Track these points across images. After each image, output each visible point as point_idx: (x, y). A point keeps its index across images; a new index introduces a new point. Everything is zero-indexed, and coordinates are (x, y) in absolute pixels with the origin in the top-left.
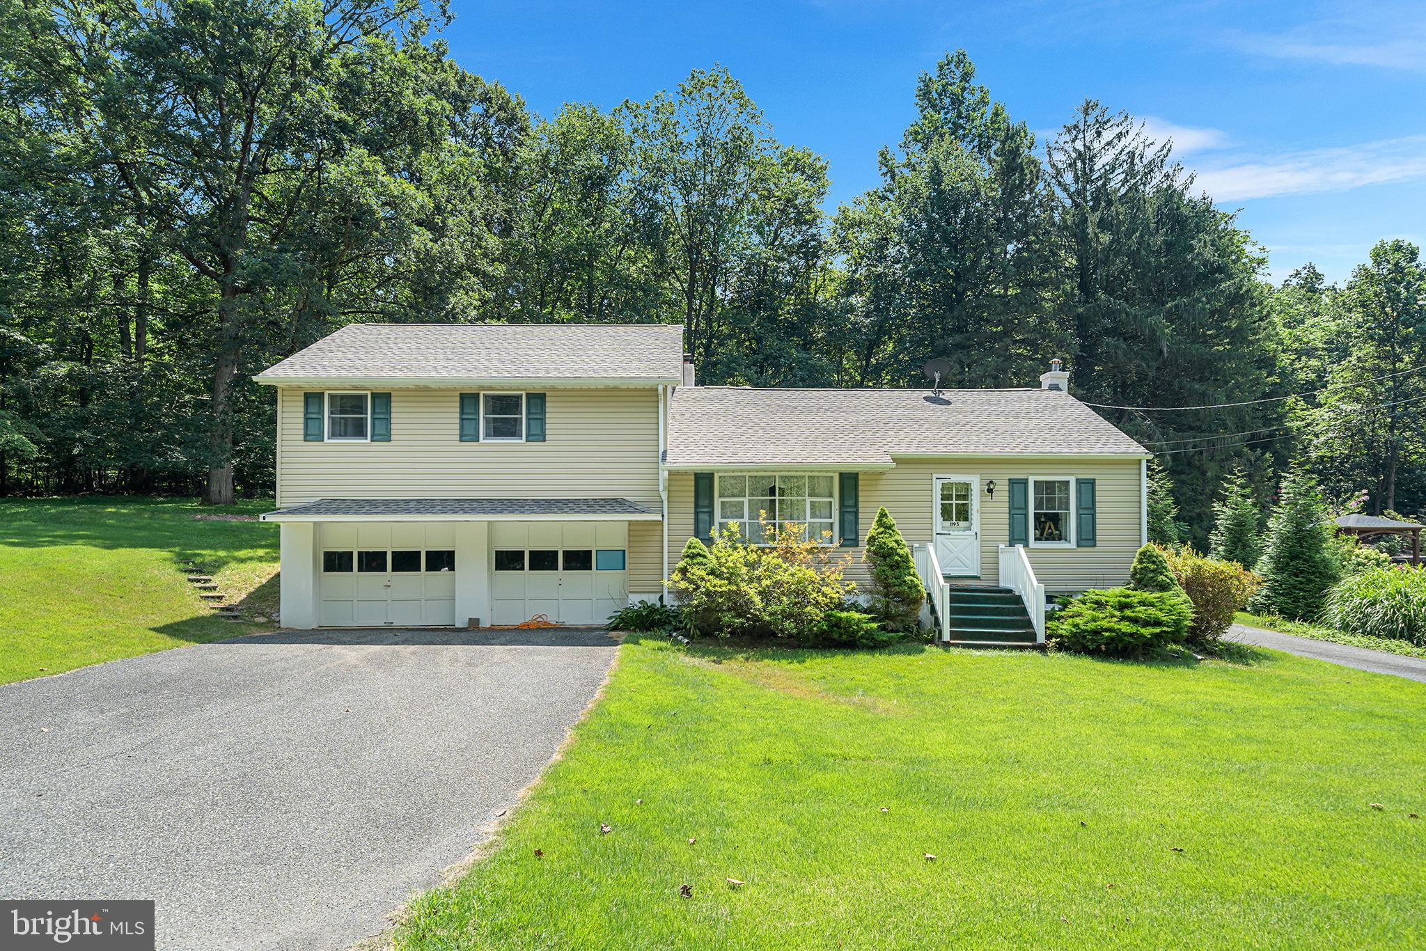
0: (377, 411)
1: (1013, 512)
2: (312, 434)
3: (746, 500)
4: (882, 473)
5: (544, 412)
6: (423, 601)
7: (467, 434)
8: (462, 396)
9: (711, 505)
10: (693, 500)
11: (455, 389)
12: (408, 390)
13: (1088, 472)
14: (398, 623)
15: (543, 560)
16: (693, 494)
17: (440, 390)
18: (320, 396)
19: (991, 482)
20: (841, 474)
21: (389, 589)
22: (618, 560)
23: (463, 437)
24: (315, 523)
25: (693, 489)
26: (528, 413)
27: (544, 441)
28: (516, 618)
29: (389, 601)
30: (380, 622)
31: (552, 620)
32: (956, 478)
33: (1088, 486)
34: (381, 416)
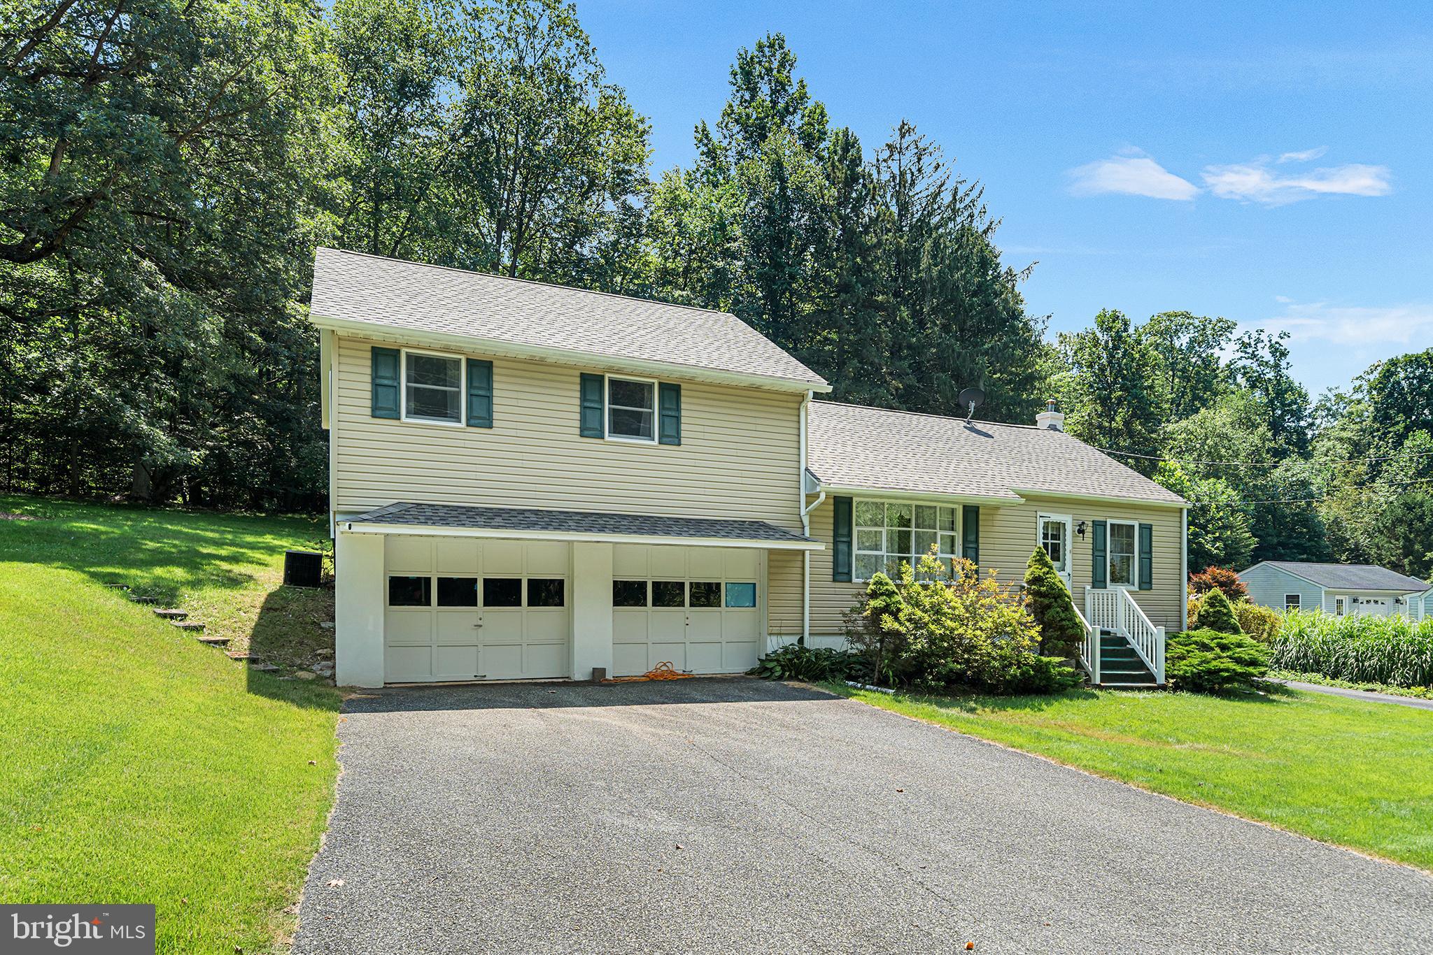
0: (475, 384)
1: (1096, 554)
2: (382, 408)
3: (884, 530)
4: (997, 508)
5: (678, 409)
6: (525, 646)
7: (589, 430)
8: (583, 376)
9: (850, 535)
10: (832, 527)
11: (574, 367)
12: (515, 360)
13: (1146, 517)
14: (492, 675)
15: (667, 594)
16: (832, 520)
17: (555, 365)
18: (394, 354)
19: (1083, 523)
20: (964, 507)
21: (480, 630)
22: (749, 594)
23: (585, 431)
24: (387, 535)
25: (832, 514)
26: (661, 408)
27: (679, 444)
28: (637, 668)
29: (480, 647)
30: (467, 676)
31: (678, 668)
32: (1056, 517)
33: (1147, 529)
34: (480, 393)
